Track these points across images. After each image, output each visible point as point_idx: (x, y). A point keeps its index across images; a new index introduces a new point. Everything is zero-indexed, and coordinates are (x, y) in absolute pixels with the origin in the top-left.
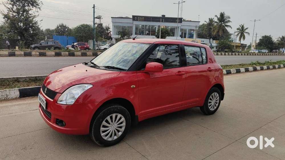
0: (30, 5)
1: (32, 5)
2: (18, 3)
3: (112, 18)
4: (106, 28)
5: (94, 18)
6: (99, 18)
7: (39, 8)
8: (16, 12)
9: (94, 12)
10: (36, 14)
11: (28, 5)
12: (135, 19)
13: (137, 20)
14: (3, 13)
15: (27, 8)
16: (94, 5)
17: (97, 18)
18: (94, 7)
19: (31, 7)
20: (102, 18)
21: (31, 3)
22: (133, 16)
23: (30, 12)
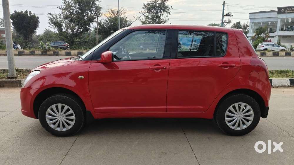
0: (162, 11)
1: (164, 11)
2: (152, 11)
3: (250, 13)
4: (244, 26)
5: (223, 16)
6: (229, 15)
7: (169, 13)
8: (151, 19)
9: (224, 10)
10: (167, 19)
11: (161, 12)
12: (281, 12)
13: (284, 13)
14: (142, 20)
15: (159, 14)
16: (224, 2)
17: (226, 16)
18: (224, 4)
19: (163, 13)
20: (232, 15)
21: (163, 9)
22: (279, 8)
23: (162, 17)
